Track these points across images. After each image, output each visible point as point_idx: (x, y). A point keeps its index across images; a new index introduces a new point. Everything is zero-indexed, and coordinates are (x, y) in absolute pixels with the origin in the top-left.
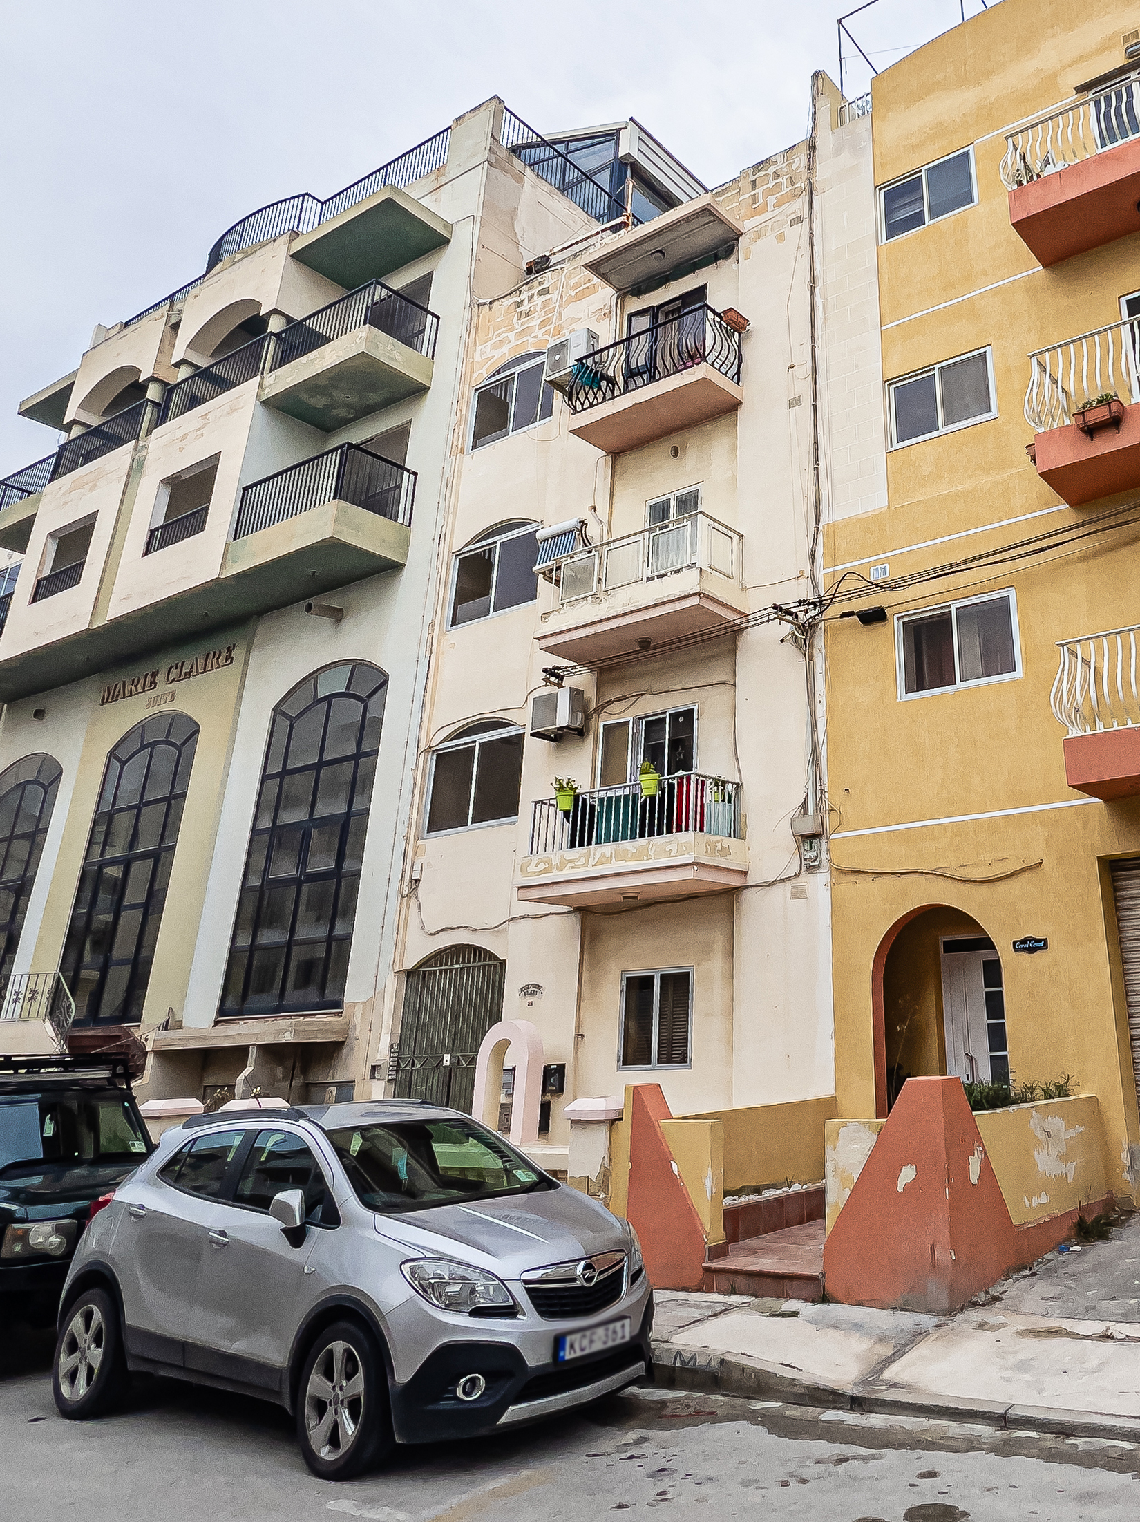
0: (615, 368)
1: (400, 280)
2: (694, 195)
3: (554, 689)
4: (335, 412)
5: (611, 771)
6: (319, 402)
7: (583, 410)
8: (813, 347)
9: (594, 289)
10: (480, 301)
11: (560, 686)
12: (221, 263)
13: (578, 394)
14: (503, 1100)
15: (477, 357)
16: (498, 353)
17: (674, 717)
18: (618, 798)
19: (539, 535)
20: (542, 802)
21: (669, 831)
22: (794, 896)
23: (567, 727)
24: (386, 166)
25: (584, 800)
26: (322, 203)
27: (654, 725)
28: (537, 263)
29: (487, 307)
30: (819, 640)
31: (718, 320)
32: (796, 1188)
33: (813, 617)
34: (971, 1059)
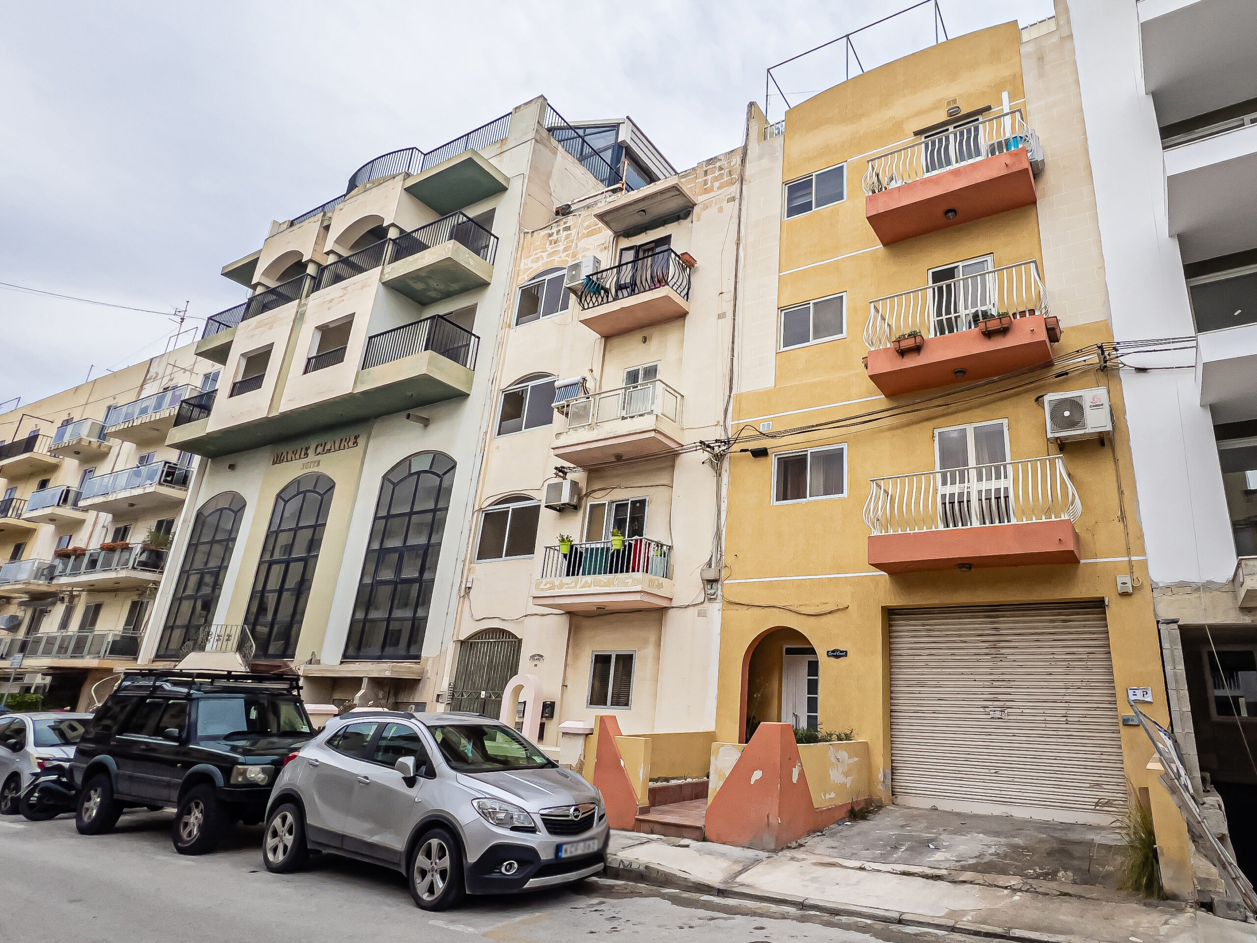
0: (610, 282)
1: (474, 212)
2: (668, 175)
3: (558, 480)
4: (430, 293)
5: (592, 533)
6: (419, 286)
7: (588, 308)
8: (736, 282)
9: (599, 231)
10: (526, 230)
11: (564, 478)
12: (357, 188)
13: (586, 297)
14: (517, 720)
15: (522, 267)
16: (535, 265)
17: (634, 503)
18: (597, 549)
19: (557, 384)
20: (550, 548)
21: (627, 571)
22: (699, 615)
23: (567, 504)
24: (468, 134)
25: (576, 549)
26: (425, 155)
27: (620, 507)
28: (563, 208)
29: (529, 235)
30: (726, 464)
31: (678, 259)
32: (689, 780)
33: (723, 451)
34: (796, 716)
